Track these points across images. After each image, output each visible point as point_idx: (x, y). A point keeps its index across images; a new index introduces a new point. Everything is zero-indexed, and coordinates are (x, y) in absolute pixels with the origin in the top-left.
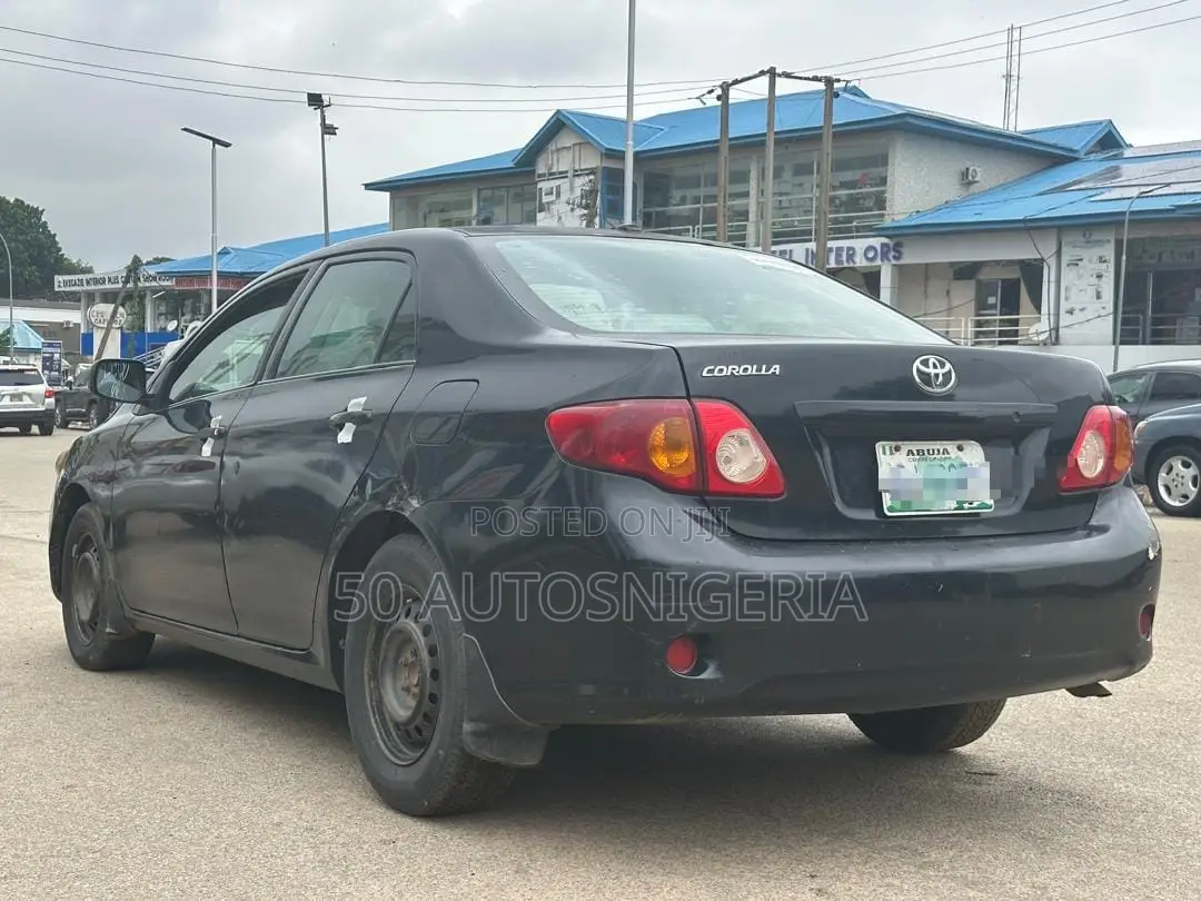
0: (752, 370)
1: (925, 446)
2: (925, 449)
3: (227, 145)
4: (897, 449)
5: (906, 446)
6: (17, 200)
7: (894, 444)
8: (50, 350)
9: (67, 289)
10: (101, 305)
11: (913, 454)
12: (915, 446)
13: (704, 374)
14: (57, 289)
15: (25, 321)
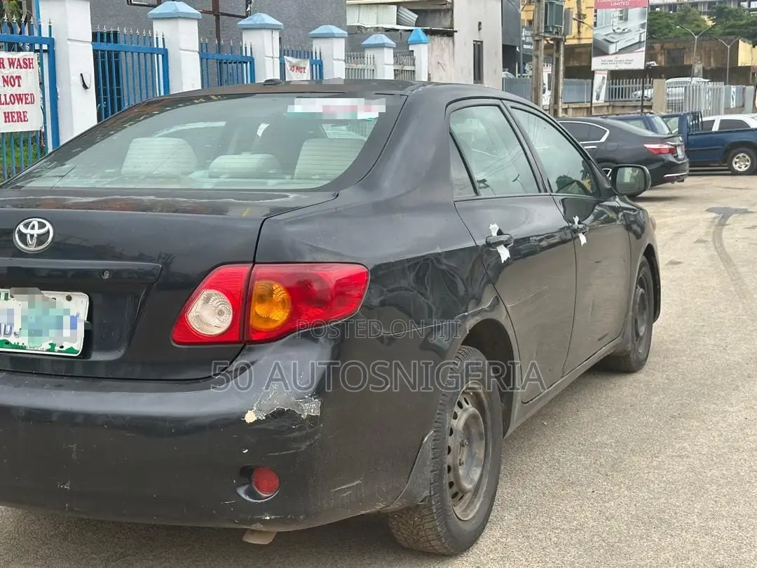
4: (12, 296)
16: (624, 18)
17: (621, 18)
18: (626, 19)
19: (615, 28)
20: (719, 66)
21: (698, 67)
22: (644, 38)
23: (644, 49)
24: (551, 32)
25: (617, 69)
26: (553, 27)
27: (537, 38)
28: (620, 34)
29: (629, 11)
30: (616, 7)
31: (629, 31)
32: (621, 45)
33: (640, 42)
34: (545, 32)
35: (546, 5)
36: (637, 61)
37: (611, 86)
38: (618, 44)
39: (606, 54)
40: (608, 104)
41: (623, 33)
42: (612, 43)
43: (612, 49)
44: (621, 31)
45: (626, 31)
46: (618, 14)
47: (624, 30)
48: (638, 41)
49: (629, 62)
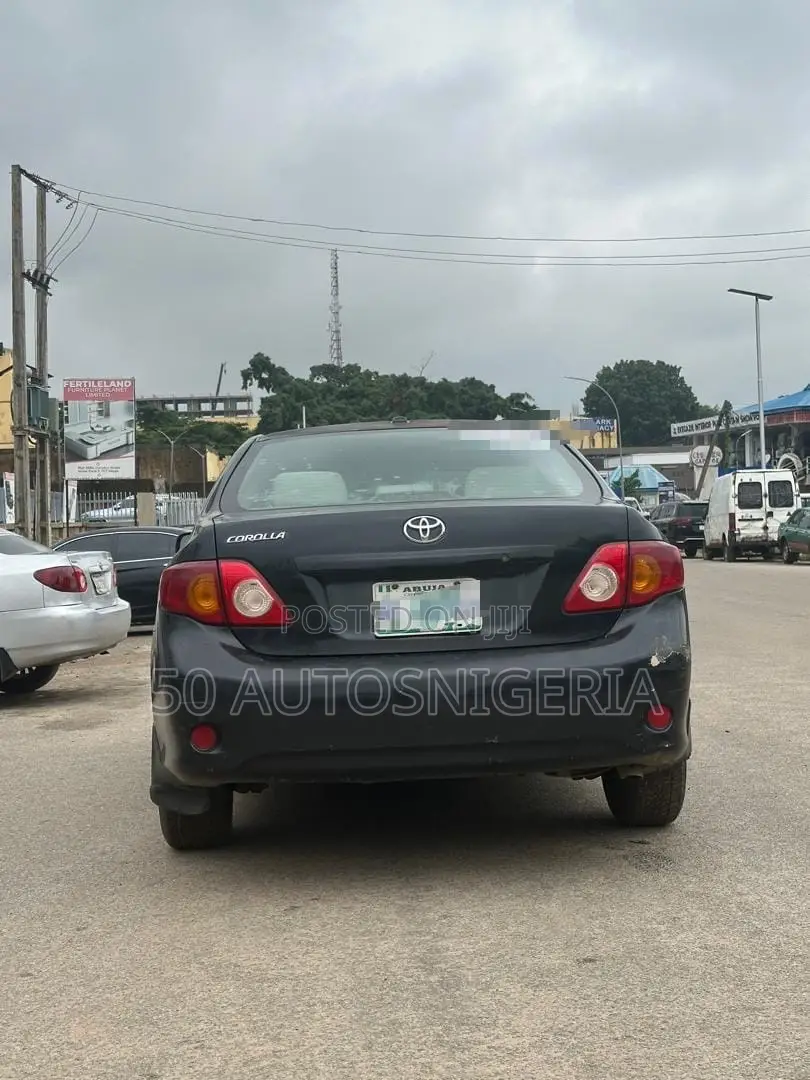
0: (263, 537)
1: (421, 584)
2: (421, 586)
3: (769, 298)
4: (396, 587)
5: (403, 585)
6: (659, 362)
7: (391, 584)
8: (664, 488)
9: (681, 435)
10: (700, 447)
11: (409, 590)
12: (411, 584)
13: (228, 541)
14: (673, 435)
15: (653, 465)
16: (105, 413)
17: (100, 413)
18: (108, 415)
19: (93, 426)
20: (184, 482)
21: (159, 482)
22: (132, 439)
23: (133, 453)
24: (34, 425)
25: (100, 478)
26: (39, 419)
27: (19, 433)
28: (100, 432)
29: (111, 404)
30: (93, 399)
31: (112, 430)
32: (104, 447)
33: (127, 445)
34: (29, 425)
35: (29, 391)
36: (125, 468)
37: (81, 502)
38: (99, 446)
39: (84, 459)
40: (80, 524)
41: (104, 431)
42: (91, 444)
43: (91, 452)
44: (101, 429)
45: (108, 429)
46: (95, 407)
47: (105, 428)
48: (124, 443)
49: (116, 469)
